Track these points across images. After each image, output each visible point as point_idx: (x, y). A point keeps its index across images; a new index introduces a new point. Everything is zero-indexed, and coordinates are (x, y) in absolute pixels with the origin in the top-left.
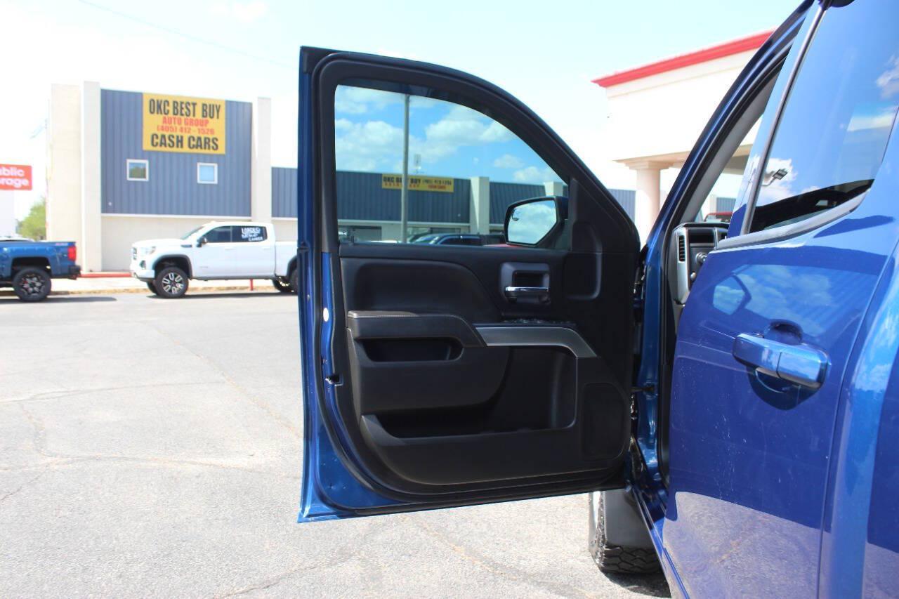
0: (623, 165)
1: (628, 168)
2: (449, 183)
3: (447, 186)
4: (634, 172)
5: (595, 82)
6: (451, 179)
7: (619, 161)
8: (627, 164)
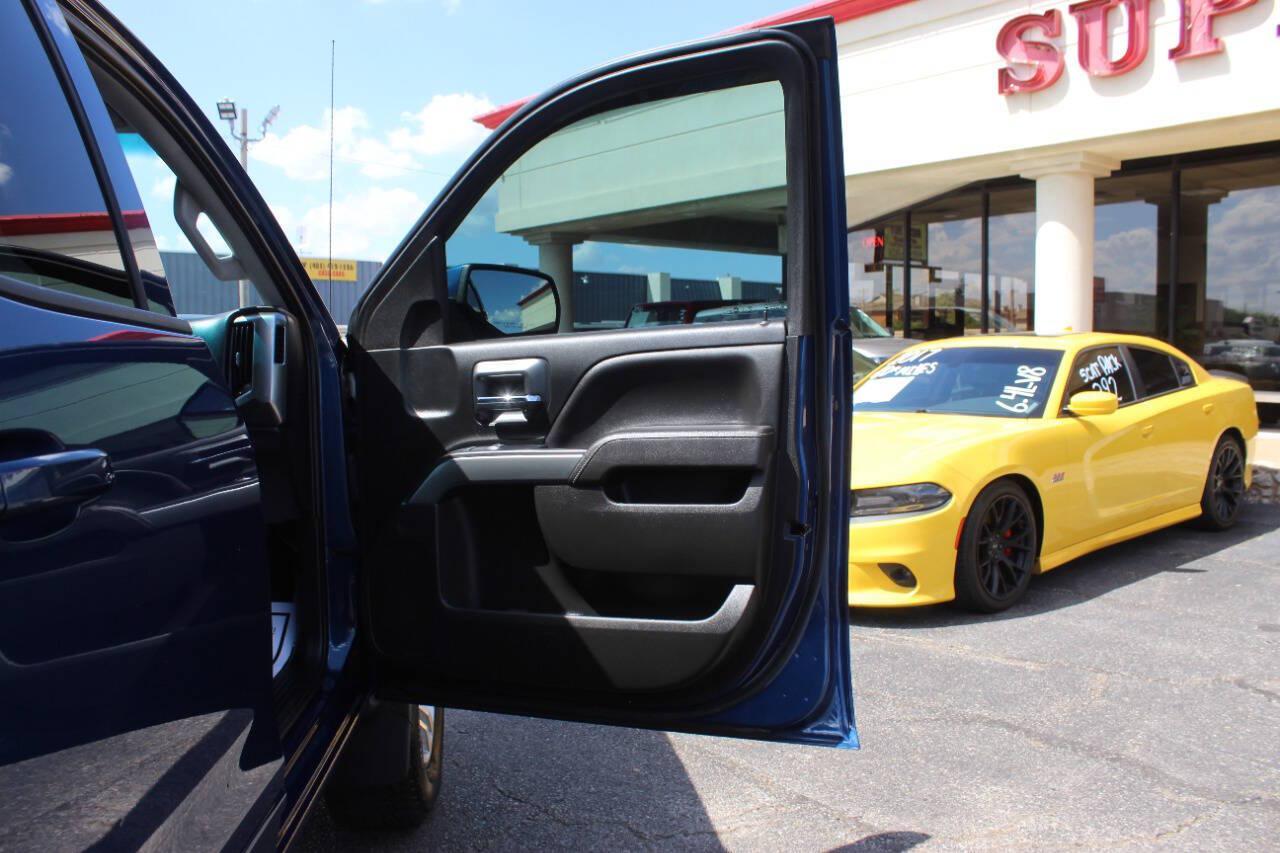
0: (519, 239)
1: (527, 243)
2: (350, 267)
3: (346, 271)
4: (535, 249)
5: (479, 120)
6: (353, 261)
7: (514, 233)
8: (525, 239)
